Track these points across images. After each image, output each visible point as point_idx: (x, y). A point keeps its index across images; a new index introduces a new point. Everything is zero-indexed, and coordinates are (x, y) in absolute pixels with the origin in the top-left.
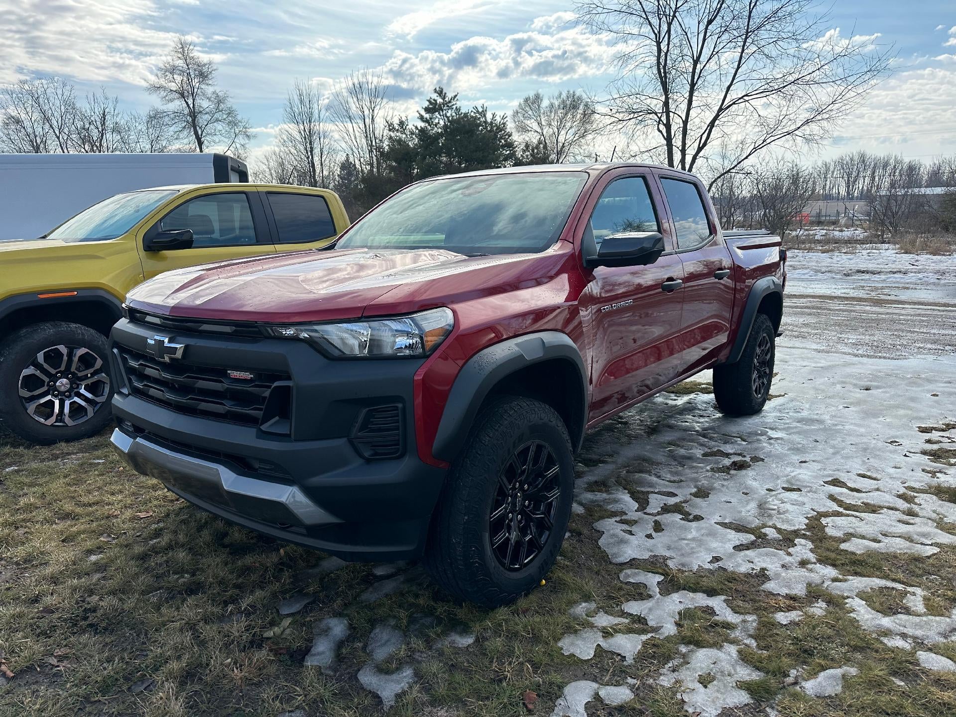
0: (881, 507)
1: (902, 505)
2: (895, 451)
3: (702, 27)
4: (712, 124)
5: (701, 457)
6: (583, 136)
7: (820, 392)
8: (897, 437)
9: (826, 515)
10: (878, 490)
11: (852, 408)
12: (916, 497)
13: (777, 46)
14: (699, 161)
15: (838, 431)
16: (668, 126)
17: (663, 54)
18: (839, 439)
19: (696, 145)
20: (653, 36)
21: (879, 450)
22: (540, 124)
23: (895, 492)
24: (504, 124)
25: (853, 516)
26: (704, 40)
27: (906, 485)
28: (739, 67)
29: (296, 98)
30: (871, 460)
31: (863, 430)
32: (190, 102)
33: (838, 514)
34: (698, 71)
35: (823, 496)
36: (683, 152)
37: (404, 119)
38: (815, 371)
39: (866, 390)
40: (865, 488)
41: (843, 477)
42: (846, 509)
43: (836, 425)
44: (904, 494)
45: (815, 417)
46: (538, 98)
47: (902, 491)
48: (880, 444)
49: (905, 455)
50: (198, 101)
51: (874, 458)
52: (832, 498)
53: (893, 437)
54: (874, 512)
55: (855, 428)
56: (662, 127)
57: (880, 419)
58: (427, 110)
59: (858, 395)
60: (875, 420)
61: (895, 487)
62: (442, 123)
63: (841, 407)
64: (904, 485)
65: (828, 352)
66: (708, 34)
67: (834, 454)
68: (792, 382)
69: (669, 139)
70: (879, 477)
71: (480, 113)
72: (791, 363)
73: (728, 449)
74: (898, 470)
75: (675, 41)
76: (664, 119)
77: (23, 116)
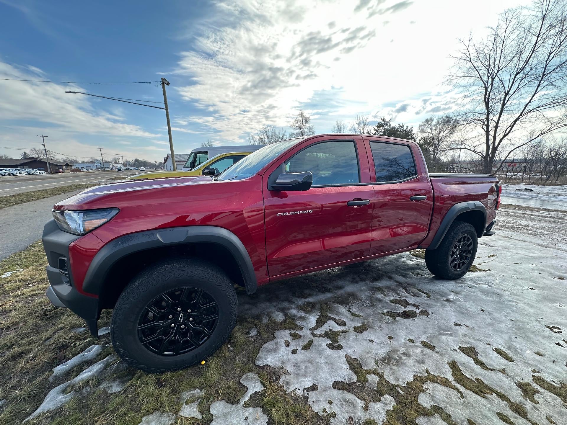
0: (492, 391)
1: (516, 395)
2: (549, 337)
3: (513, 76)
4: (514, 123)
5: (388, 302)
7: (517, 273)
8: (561, 324)
9: (434, 380)
10: (503, 371)
11: (536, 291)
12: (537, 392)
13: (563, 80)
14: (504, 141)
15: (508, 307)
16: (488, 126)
17: (488, 93)
18: (503, 313)
19: (503, 134)
20: (483, 85)
21: (533, 332)
22: (431, 129)
23: (518, 379)
24: (411, 130)
25: (457, 389)
26: (513, 83)
27: (537, 375)
28: (535, 94)
29: (336, 126)
30: (519, 340)
31: (531, 311)
32: (302, 130)
33: (446, 383)
34: (507, 98)
35: (446, 360)
36: (495, 137)
37: (369, 131)
38: (524, 258)
39: (560, 279)
40: (491, 365)
41: (480, 347)
42: (457, 380)
43: (510, 301)
44: (528, 384)
45: (498, 291)
46: (431, 120)
47: (529, 379)
48: (537, 327)
49: (558, 344)
50: (304, 130)
51: (523, 338)
52: (453, 365)
53: (557, 324)
54: (480, 393)
55: (526, 307)
56: (484, 127)
57: (555, 305)
58: (378, 127)
59: (547, 282)
60: (550, 305)
61: (523, 373)
62: (383, 131)
63: (526, 288)
64: (535, 374)
65: (547, 247)
66: (516, 80)
67: (489, 324)
68: (501, 262)
69: (487, 132)
70: (514, 357)
71: (401, 127)
72: (511, 250)
73: (411, 300)
74: (538, 357)
75: (495, 85)
76: (486, 123)
77: (263, 137)
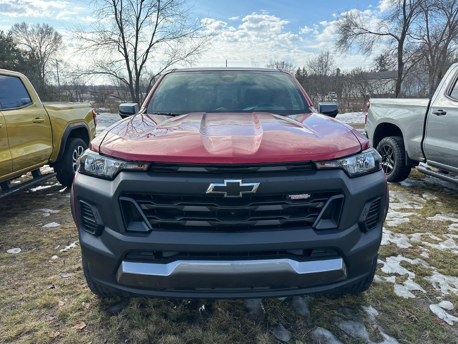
4: (147, 52)
6: (56, 50)
16: (125, 50)
26: (141, 9)
28: (157, 25)
34: (139, 24)
46: (24, 25)
56: (121, 50)
66: (142, 7)
69: (126, 57)
